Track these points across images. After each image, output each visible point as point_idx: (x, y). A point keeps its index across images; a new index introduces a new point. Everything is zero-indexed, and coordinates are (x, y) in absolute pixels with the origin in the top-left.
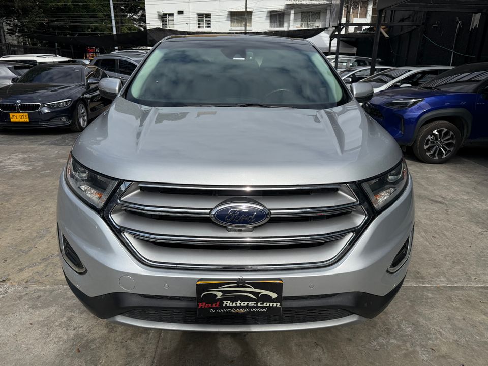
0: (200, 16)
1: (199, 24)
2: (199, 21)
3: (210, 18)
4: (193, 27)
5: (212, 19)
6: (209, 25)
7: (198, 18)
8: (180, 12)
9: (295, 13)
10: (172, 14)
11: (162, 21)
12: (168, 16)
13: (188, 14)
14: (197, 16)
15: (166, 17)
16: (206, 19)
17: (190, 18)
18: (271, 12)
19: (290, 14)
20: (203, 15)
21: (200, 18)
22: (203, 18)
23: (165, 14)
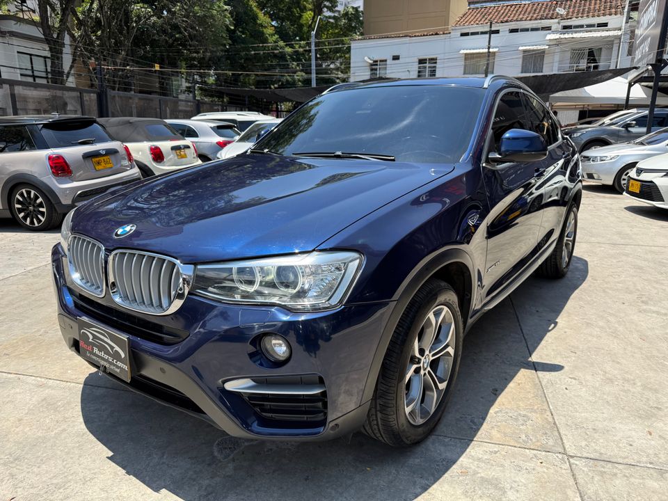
0: (421, 61)
1: (419, 72)
2: (419, 68)
3: (436, 63)
5: (438, 65)
6: (433, 73)
7: (419, 64)
8: (396, 58)
10: (386, 61)
11: (372, 70)
12: (379, 63)
14: (417, 61)
15: (377, 65)
16: (430, 65)
18: (524, 51)
20: (426, 59)
21: (422, 63)
22: (426, 63)
23: (377, 61)
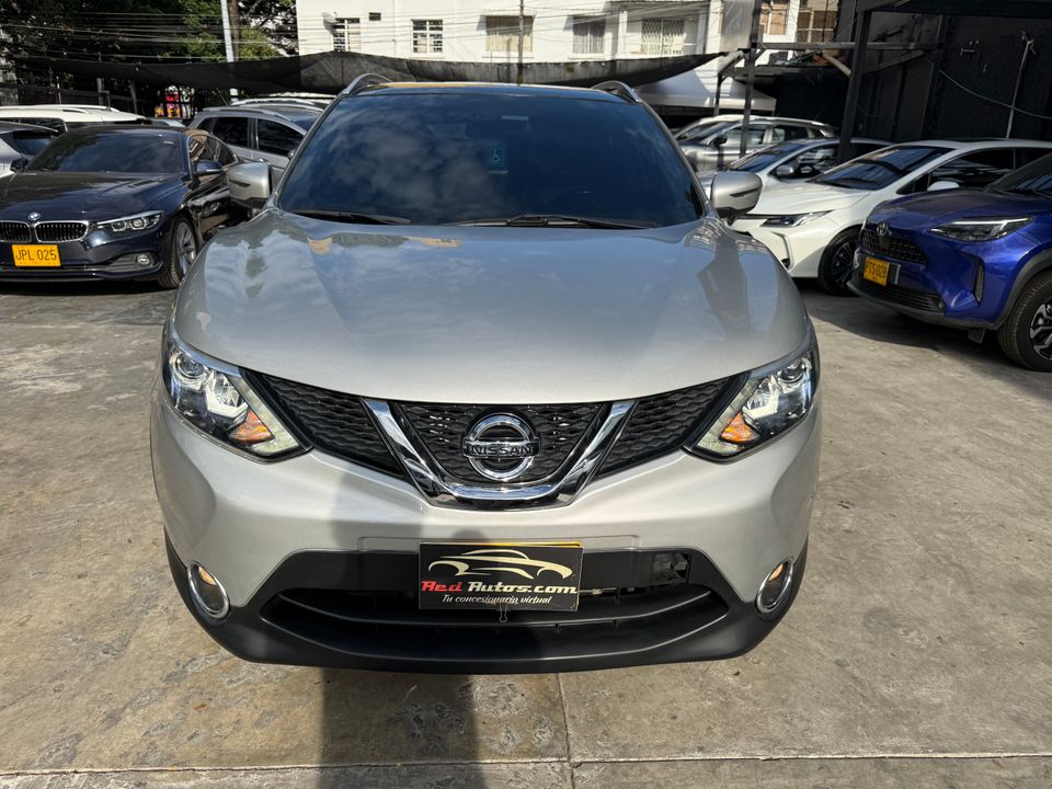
0: (419, 25)
1: (415, 43)
2: (415, 36)
3: (441, 29)
4: (403, 51)
5: (444, 33)
6: (438, 46)
7: (415, 29)
8: (375, 17)
9: (630, 21)
10: (356, 21)
11: (335, 36)
12: (346, 23)
13: (391, 19)
14: (412, 24)
15: (343, 27)
16: (433, 32)
17: (397, 29)
18: (576, 17)
19: (616, 23)
20: (424, 22)
21: (418, 29)
22: (425, 29)
23: (342, 20)
